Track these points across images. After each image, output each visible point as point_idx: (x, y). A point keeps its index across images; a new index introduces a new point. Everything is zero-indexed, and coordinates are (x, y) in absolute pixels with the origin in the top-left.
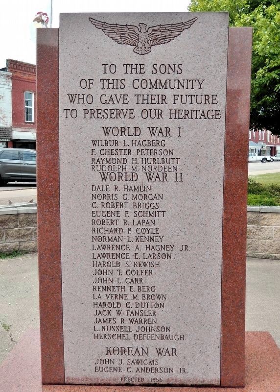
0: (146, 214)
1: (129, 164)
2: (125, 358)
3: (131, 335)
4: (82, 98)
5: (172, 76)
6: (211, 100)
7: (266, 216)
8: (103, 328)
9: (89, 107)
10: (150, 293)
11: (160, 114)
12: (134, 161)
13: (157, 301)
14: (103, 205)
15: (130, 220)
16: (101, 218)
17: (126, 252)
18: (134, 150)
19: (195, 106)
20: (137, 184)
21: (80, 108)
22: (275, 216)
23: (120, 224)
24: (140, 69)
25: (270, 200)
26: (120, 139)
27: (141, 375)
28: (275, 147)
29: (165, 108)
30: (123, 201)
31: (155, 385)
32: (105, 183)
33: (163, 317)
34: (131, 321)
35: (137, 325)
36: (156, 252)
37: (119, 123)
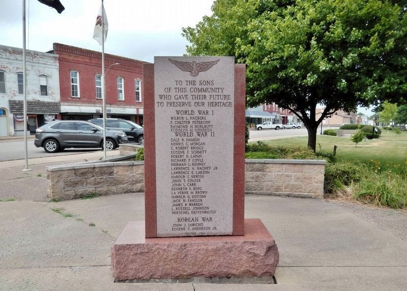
0: (197, 152)
1: (189, 128)
2: (187, 223)
3: (190, 212)
4: (165, 97)
5: (209, 86)
6: (227, 97)
7: (268, 166)
8: (177, 208)
9: (169, 101)
10: (199, 191)
11: (203, 104)
12: (191, 126)
13: (202, 194)
14: (176, 148)
15: (189, 155)
16: (175, 154)
17: (187, 171)
18: (191, 121)
19: (220, 101)
20: (193, 138)
21: (165, 101)
22: (274, 166)
23: (185, 157)
24: (193, 83)
25: (273, 156)
26: (184, 116)
27: (195, 231)
28: (287, 117)
29: (206, 101)
30: (186, 146)
31: (202, 236)
32: (177, 137)
33: (205, 202)
34: (190, 205)
35: (193, 207)
36: (202, 171)
37: (184, 108)
